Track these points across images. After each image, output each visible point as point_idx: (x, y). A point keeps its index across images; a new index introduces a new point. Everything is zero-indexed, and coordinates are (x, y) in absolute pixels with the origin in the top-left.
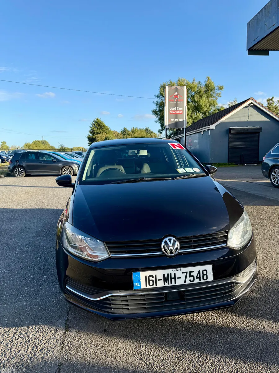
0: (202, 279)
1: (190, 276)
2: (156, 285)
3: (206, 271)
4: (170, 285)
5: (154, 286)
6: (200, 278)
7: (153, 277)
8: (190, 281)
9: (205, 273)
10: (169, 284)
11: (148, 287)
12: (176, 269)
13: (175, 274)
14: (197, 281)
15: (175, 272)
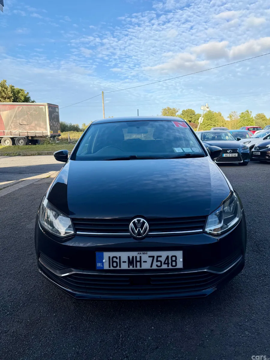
3: (176, 257)
4: (135, 268)
5: (118, 268)
7: (117, 258)
10: (133, 267)
11: (112, 268)
15: (140, 255)
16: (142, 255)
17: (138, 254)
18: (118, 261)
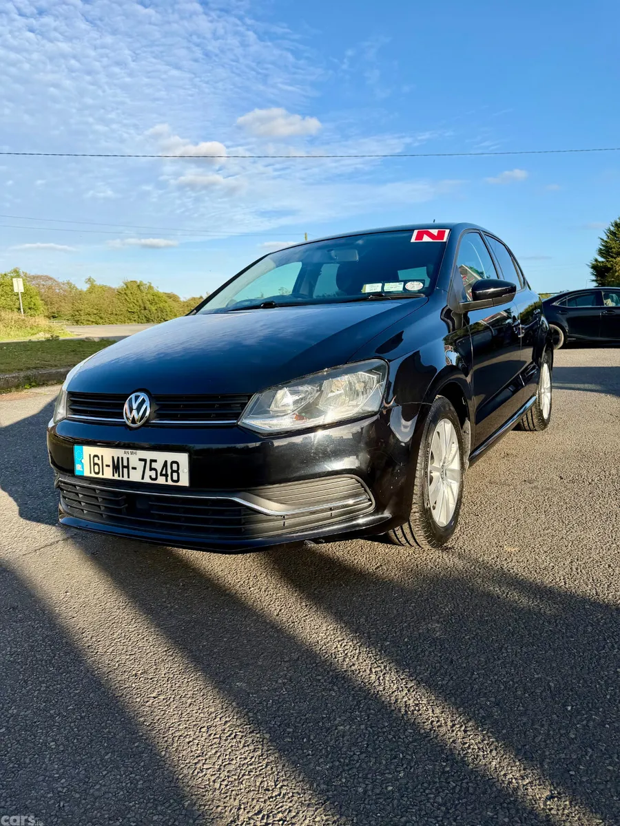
0: (169, 478)
1: (151, 469)
2: (103, 474)
4: (121, 478)
5: (100, 476)
6: (166, 475)
8: (150, 476)
9: (175, 467)
10: (119, 476)
12: (130, 451)
13: (128, 459)
14: (161, 480)
16: (130, 456)
17: (125, 453)
18: (100, 462)
